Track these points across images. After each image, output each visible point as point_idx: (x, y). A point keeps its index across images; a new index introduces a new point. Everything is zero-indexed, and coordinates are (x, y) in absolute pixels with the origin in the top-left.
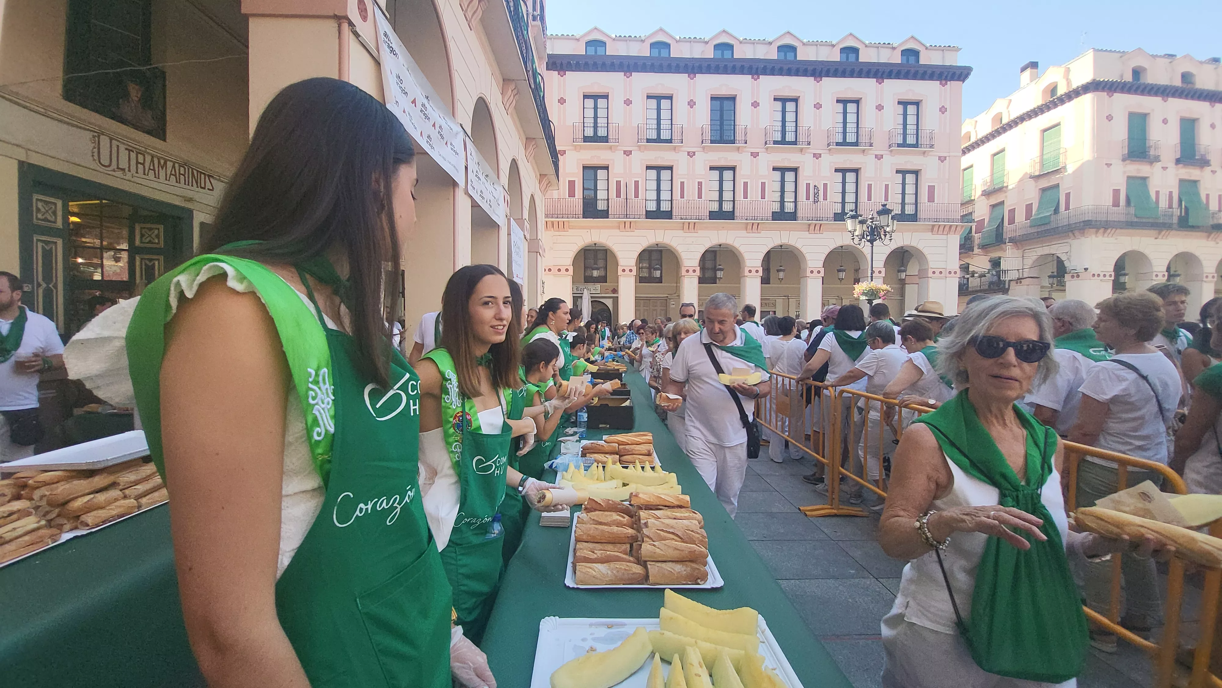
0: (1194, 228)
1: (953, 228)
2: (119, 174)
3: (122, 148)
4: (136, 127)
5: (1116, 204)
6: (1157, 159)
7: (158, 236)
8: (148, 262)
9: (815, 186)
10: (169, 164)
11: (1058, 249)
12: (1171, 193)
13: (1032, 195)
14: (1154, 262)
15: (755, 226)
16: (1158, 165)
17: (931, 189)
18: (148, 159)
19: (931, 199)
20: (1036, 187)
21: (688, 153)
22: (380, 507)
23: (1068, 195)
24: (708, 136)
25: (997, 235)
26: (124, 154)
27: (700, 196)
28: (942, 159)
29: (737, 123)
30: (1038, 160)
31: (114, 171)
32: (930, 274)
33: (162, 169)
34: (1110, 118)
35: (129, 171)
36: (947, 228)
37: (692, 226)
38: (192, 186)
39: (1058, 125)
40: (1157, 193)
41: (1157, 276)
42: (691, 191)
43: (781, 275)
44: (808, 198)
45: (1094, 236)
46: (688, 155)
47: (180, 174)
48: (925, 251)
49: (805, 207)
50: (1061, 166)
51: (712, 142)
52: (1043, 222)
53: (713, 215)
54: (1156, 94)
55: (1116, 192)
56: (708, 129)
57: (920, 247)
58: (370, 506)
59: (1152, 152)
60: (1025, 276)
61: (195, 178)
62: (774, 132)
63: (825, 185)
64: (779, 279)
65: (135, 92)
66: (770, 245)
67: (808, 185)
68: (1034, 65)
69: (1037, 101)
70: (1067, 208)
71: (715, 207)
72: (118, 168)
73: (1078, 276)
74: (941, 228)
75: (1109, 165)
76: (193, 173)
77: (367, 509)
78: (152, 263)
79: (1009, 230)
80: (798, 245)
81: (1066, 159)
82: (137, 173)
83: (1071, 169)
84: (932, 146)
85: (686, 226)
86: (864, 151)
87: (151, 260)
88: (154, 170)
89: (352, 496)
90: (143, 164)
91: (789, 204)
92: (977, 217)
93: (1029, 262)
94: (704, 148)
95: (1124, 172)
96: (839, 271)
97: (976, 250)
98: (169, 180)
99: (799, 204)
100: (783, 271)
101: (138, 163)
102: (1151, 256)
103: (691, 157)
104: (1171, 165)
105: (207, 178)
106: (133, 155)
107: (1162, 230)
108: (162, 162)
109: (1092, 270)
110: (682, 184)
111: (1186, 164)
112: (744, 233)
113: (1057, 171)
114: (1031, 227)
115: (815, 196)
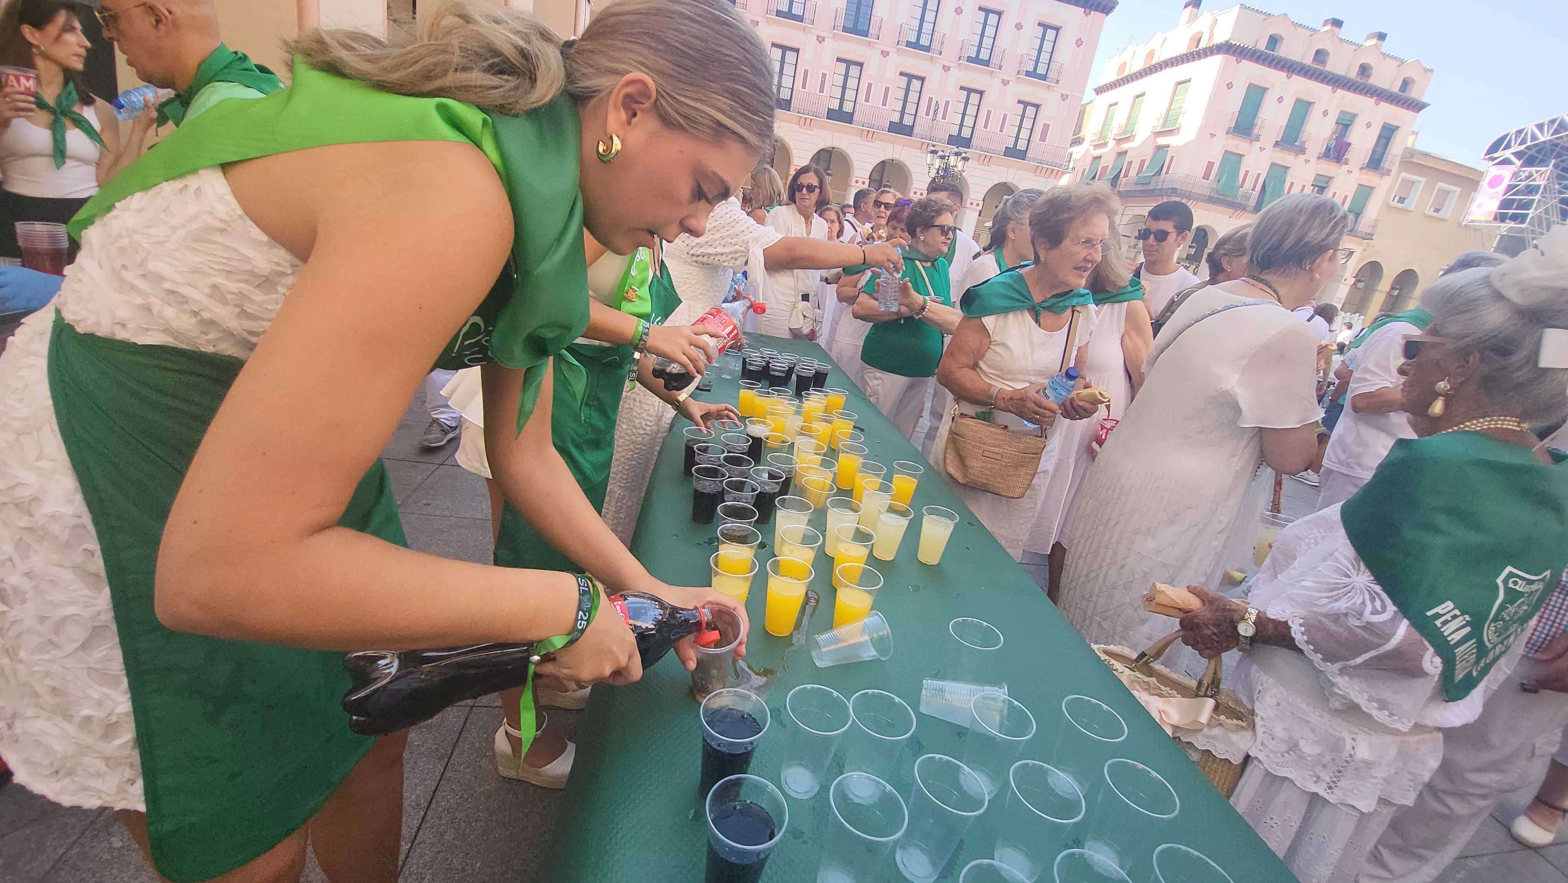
1: (1054, 173)
5: (1206, 177)
6: (1258, 139)
9: (937, 102)
12: (1259, 175)
13: (1148, 152)
15: (870, 135)
16: (1257, 145)
17: (1046, 128)
19: (1043, 138)
20: (1154, 142)
21: (818, 37)
23: (1173, 159)
24: (841, 22)
27: (821, 91)
28: (1064, 97)
29: (873, 14)
30: (1164, 114)
34: (1230, 86)
36: (1049, 172)
37: (808, 122)
39: (1191, 80)
40: (1247, 172)
42: (814, 82)
44: (927, 114)
46: (817, 39)
49: (923, 124)
50: (1179, 126)
51: (845, 29)
52: (1144, 181)
53: (832, 115)
54: (1282, 69)
55: (1210, 165)
56: (842, 14)
59: (1256, 131)
62: (909, 32)
63: (947, 103)
66: (881, 158)
67: (931, 99)
69: (1182, 48)
70: (1167, 173)
71: (835, 105)
74: (1043, 172)
75: (1212, 135)
79: (1123, 183)
80: (908, 163)
81: (1183, 120)
83: (1183, 134)
84: (1057, 82)
85: (803, 121)
86: (992, 72)
91: (909, 115)
92: (1104, 161)
94: (834, 35)
95: (1224, 146)
99: (918, 118)
103: (820, 42)
104: (1269, 147)
107: (1236, 211)
110: (806, 71)
111: (1283, 149)
112: (858, 139)
113: (1173, 131)
114: (1136, 184)
115: (934, 113)
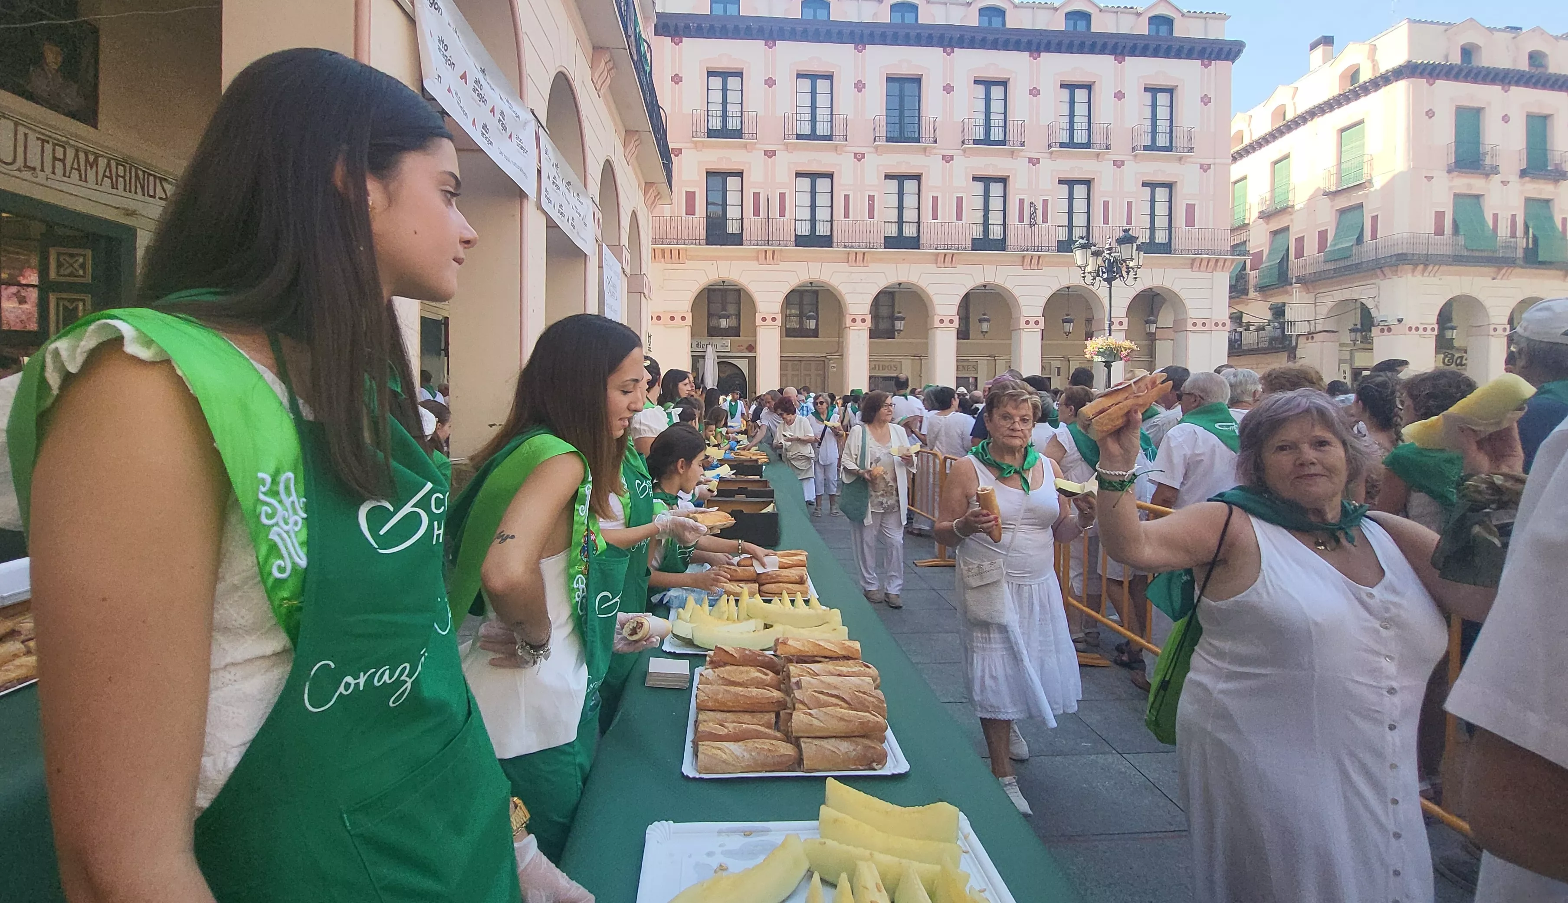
0: (1543, 264)
1: (1220, 264)
2: (27, 175)
3: (32, 136)
4: (55, 108)
5: (1439, 231)
6: (1495, 170)
7: (83, 266)
8: (67, 304)
9: (1031, 203)
10: (102, 162)
11: (1362, 292)
12: (1514, 216)
13: (1327, 219)
14: (1492, 312)
15: (948, 259)
16: (1496, 179)
17: (1191, 208)
18: (70, 153)
19: (1190, 222)
20: (1332, 207)
21: (855, 154)
22: (379, 682)
23: (1375, 219)
24: (882, 132)
25: (1279, 274)
26: (34, 147)
27: (871, 216)
28: (1205, 168)
29: (923, 114)
30: (1334, 170)
31: (19, 170)
32: (1190, 327)
33: (91, 168)
34: (1430, 114)
35: (42, 170)
36: (1212, 264)
37: (860, 257)
38: (136, 193)
39: (1361, 122)
40: (1496, 216)
41: (1494, 331)
42: (859, 209)
43: (985, 326)
44: (1021, 220)
45: (1410, 275)
46: (855, 157)
47: (118, 176)
48: (1183, 295)
49: (1017, 233)
50: (1365, 178)
51: (888, 140)
52: (1345, 255)
53: (890, 243)
54: (1493, 82)
55: (1440, 215)
56: (882, 121)
57: (1176, 289)
58: (362, 681)
59: (1488, 161)
60: (1318, 330)
61: (140, 183)
62: (974, 128)
63: (1045, 202)
64: (982, 332)
65: (52, 57)
66: (969, 285)
67: (1021, 202)
68: (1328, 41)
69: (1333, 90)
70: (1374, 236)
71: (893, 231)
72: (26, 166)
73: (1389, 330)
74: (1205, 263)
75: (1429, 178)
76: (137, 175)
77: (357, 684)
78: (74, 305)
79: (1295, 266)
80: (1008, 286)
81: (1372, 169)
82: (54, 173)
83: (1378, 183)
84: (1191, 150)
85: (852, 257)
86: (1098, 155)
87: (72, 301)
88: (79, 170)
89: (333, 666)
90: (63, 161)
91: (995, 227)
92: (1253, 247)
93: (1323, 310)
94: (877, 148)
95: (1450, 188)
96: (1064, 321)
97: (1252, 294)
98: (101, 185)
99: (1010, 228)
100: (988, 320)
101: (55, 159)
102: (1488, 303)
103: (859, 160)
104: (1514, 178)
105: (158, 181)
106: (48, 147)
107: (1500, 269)
108: (91, 158)
109: (1409, 321)
110: (847, 197)
111: (1534, 177)
112: (932, 267)
113: (1360, 186)
114: (1326, 262)
115: (1031, 217)
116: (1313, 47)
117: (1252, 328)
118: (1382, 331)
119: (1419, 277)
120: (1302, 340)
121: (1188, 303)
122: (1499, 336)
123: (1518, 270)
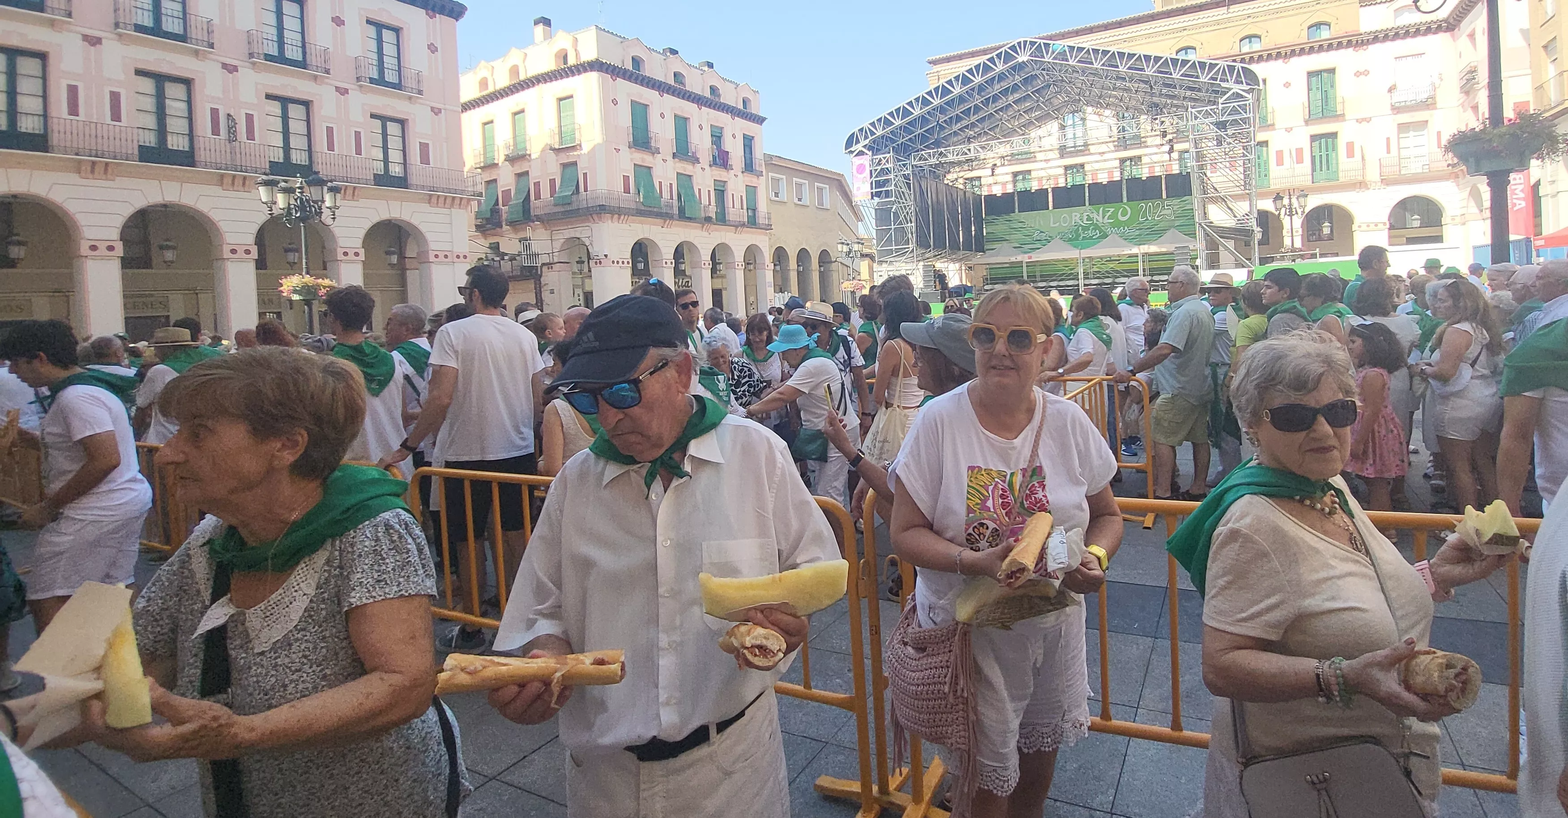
0: (690, 219)
1: (457, 202)
5: (627, 190)
6: (657, 150)
9: (229, 115)
11: (580, 232)
12: (671, 184)
13: (554, 170)
14: (663, 250)
15: (99, 167)
16: (659, 157)
17: (424, 148)
19: (425, 160)
20: (557, 160)
23: (585, 175)
25: (523, 212)
28: (435, 111)
30: (556, 131)
32: (432, 258)
34: (614, 102)
36: (451, 201)
39: (571, 97)
40: (660, 183)
41: (666, 263)
43: (169, 255)
44: (216, 131)
45: (610, 221)
48: (423, 228)
49: (214, 148)
50: (577, 142)
52: (565, 202)
54: (653, 88)
55: (626, 179)
57: (415, 221)
59: (653, 143)
60: (556, 260)
62: (134, 10)
64: (165, 262)
66: (140, 202)
68: (547, 22)
69: (550, 65)
70: (586, 190)
73: (600, 263)
74: (441, 200)
75: (618, 150)
79: (537, 207)
80: (202, 207)
81: (581, 135)
83: (586, 148)
84: (420, 92)
86: (315, 77)
91: (175, 137)
92: (501, 187)
93: (557, 245)
95: (632, 159)
96: (287, 251)
97: (505, 227)
99: (200, 140)
100: (174, 248)
102: (660, 244)
104: (669, 158)
107: (666, 220)
109: (612, 257)
111: (681, 160)
112: (70, 177)
113: (573, 148)
114: (555, 205)
115: (229, 132)
116: (536, 23)
117: (506, 258)
118: (596, 263)
119: (616, 223)
120: (545, 269)
121: (429, 236)
122: (670, 268)
123: (675, 222)
